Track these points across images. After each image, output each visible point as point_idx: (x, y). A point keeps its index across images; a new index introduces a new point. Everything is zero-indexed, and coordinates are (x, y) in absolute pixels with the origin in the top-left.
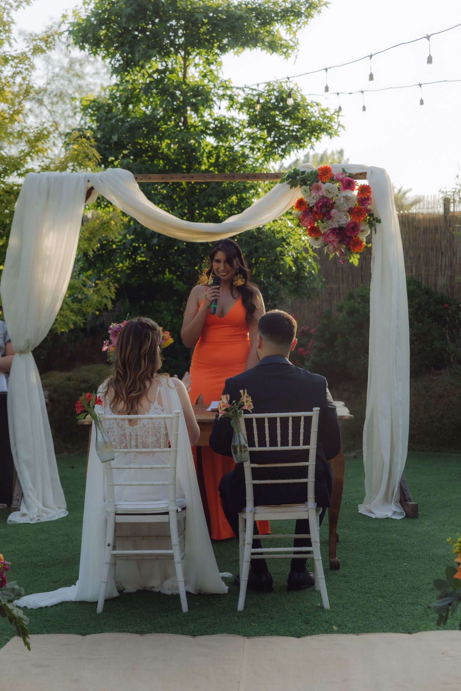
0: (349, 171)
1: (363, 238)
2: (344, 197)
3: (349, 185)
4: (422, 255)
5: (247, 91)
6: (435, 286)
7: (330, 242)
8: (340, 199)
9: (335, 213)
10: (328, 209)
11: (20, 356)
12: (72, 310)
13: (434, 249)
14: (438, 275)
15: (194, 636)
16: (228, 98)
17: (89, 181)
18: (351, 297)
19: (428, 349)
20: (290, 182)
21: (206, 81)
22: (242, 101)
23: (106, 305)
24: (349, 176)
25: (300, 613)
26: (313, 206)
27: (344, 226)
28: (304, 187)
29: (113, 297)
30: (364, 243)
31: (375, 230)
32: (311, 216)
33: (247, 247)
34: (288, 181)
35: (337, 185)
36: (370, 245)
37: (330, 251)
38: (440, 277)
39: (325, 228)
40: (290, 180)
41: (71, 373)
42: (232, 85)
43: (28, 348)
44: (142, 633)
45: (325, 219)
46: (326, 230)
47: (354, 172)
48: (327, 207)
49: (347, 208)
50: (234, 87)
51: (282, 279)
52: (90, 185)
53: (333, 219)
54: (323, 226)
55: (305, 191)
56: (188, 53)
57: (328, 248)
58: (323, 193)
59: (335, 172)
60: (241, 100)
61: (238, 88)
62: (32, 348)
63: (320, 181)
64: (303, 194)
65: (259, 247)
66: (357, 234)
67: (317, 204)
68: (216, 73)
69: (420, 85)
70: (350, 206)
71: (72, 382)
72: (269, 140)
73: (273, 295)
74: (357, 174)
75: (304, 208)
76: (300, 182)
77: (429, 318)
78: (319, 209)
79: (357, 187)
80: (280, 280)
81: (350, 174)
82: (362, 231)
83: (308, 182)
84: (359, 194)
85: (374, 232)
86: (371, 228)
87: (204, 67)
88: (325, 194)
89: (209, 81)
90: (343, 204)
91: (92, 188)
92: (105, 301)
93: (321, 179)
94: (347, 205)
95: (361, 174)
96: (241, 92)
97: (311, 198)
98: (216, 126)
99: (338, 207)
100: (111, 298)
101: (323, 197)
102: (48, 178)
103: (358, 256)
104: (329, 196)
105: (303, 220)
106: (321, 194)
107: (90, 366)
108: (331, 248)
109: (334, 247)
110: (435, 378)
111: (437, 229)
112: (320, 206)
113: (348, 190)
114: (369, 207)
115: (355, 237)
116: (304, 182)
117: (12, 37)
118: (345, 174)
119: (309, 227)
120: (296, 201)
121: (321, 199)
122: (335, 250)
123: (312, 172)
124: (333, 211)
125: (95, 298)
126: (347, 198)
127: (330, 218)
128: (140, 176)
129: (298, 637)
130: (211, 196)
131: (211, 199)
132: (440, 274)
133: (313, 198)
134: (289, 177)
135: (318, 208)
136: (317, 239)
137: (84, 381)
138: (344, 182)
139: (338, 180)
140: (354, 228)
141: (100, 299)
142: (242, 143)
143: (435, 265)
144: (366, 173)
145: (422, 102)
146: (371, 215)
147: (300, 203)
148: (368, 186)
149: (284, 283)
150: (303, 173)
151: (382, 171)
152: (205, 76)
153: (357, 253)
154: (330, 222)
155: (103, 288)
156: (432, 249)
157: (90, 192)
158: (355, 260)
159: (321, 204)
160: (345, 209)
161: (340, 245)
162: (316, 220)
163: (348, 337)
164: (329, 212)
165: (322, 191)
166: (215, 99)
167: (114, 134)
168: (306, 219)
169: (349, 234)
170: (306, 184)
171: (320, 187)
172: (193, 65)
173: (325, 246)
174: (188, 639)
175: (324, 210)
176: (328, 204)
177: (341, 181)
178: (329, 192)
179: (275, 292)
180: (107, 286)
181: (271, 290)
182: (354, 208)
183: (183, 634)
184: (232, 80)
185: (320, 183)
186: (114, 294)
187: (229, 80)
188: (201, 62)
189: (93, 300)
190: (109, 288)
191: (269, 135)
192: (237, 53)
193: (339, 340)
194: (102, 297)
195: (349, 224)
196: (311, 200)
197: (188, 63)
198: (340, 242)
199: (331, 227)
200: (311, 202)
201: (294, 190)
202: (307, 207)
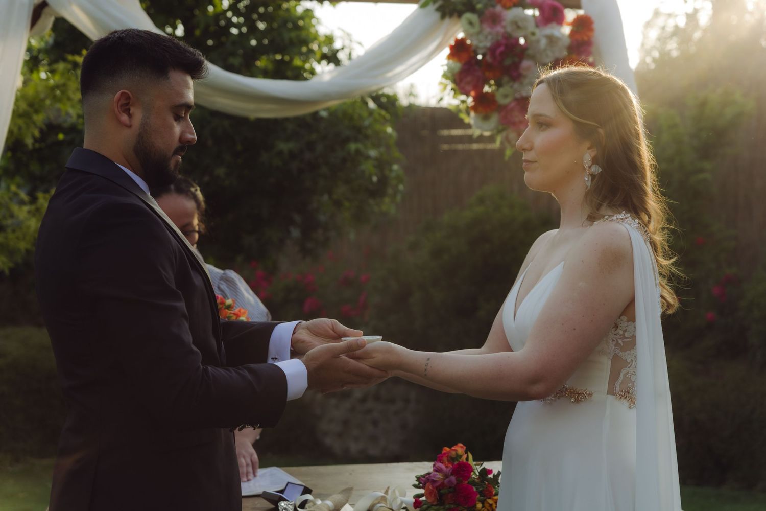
2: (546, 37)
3: (553, 15)
7: (514, 124)
8: (538, 41)
9: (528, 68)
10: (516, 59)
20: (439, 7)
26: (485, 54)
28: (468, 16)
32: (479, 73)
34: (437, 5)
35: (533, 13)
39: (506, 96)
40: (441, 2)
45: (506, 78)
46: (506, 101)
48: (514, 55)
49: (551, 59)
53: (522, 79)
54: (504, 95)
55: (470, 24)
58: (504, 27)
63: (500, 6)
64: (465, 31)
70: (558, 55)
75: (464, 56)
76: (460, 7)
79: (567, 22)
83: (479, 6)
84: (573, 33)
88: (509, 29)
90: (546, 50)
91: (44, 4)
93: (501, 1)
94: (552, 53)
99: (533, 57)
101: (505, 37)
104: (515, 34)
105: (461, 81)
106: (502, 31)
108: (513, 136)
112: (502, 53)
113: (554, 25)
114: (591, 58)
116: (467, 7)
119: (473, 94)
120: (453, 43)
121: (502, 40)
124: (526, 64)
126: (552, 40)
127: (517, 77)
133: (486, 37)
136: (486, 118)
138: (547, 9)
139: (532, 5)
147: (460, 48)
148: (587, 18)
154: (516, 86)
157: (39, 10)
159: (502, 48)
160: (548, 61)
162: (486, 81)
164: (516, 66)
165: (504, 23)
168: (469, 79)
170: (472, 9)
171: (499, 16)
173: (500, 132)
175: (508, 62)
176: (515, 50)
177: (540, 7)
178: (518, 27)
185: (499, 8)
196: (482, 40)
199: (517, 95)
200: (481, 45)
201: (447, 21)
202: (473, 55)
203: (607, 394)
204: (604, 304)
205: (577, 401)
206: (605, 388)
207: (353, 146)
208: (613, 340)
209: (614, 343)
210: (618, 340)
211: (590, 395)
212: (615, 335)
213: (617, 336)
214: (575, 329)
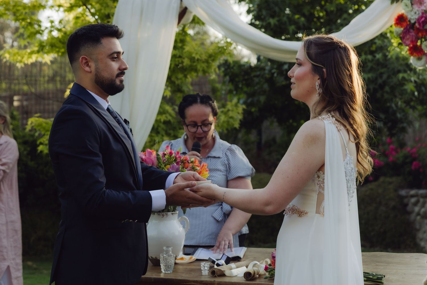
17: (181, 1)
26: (415, 23)
28: (405, 1)
32: (413, 34)
52: (183, 6)
54: (426, 45)
55: (407, 6)
58: (426, 7)
64: (404, 9)
67: (418, 20)
75: (405, 24)
78: (422, 25)
91: (186, 8)
97: (413, 13)
101: (426, 12)
105: (404, 38)
106: (424, 8)
112: (423, 22)
119: (411, 46)
120: (396, 17)
121: (424, 14)
135: (419, 24)
136: (419, 59)
147: (400, 20)
159: (423, 19)
162: (418, 38)
165: (425, 4)
168: (408, 37)
171: (423, 1)
175: (426, 27)
196: (413, 15)
200: (412, 18)
201: (395, 4)
202: (408, 23)
203: (316, 213)
204: (305, 164)
205: (300, 216)
206: (315, 210)
207: (401, 75)
208: (318, 184)
209: (319, 185)
210: (321, 184)
211: (306, 213)
212: (318, 181)
213: (320, 182)
214: (288, 177)
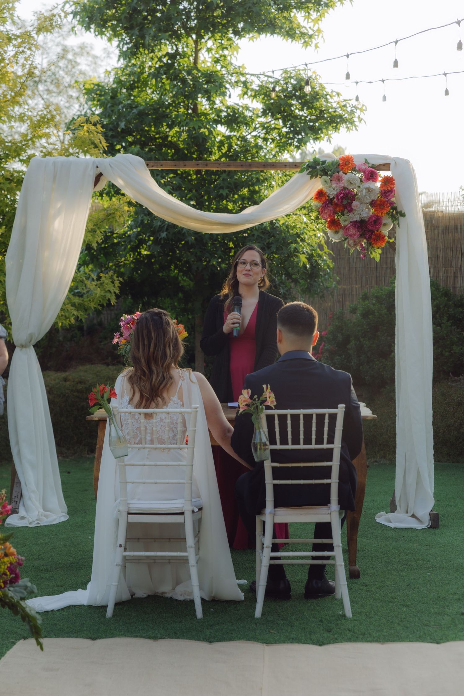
0: (371, 162)
1: (385, 231)
2: (366, 188)
3: (371, 176)
4: (441, 255)
5: (263, 78)
6: (454, 288)
7: (351, 236)
8: (362, 191)
9: (357, 205)
10: (349, 201)
11: (21, 350)
12: (73, 305)
13: (454, 249)
14: (457, 277)
15: (211, 642)
16: (242, 85)
17: (97, 167)
18: (365, 297)
19: (447, 354)
20: (310, 172)
21: (219, 67)
22: (257, 88)
23: (109, 300)
24: (372, 167)
25: (321, 621)
26: (334, 198)
27: (366, 219)
28: (324, 177)
29: (117, 292)
30: (387, 238)
31: (399, 224)
32: (331, 208)
33: (259, 243)
34: (308, 171)
35: (359, 175)
36: (392, 240)
37: (350, 245)
38: (459, 278)
39: (345, 221)
40: (310, 170)
41: (67, 374)
42: (247, 71)
43: (30, 342)
44: (155, 638)
45: (346, 211)
46: (346, 223)
47: (377, 162)
48: (349, 199)
49: (369, 200)
50: (248, 74)
51: (294, 277)
52: (98, 172)
53: (354, 211)
54: (344, 220)
55: (326, 182)
56: (200, 37)
57: (348, 242)
58: (344, 183)
59: (357, 162)
60: (255, 87)
61: (252, 75)
62: (34, 342)
63: (341, 172)
64: (323, 185)
65: (272, 243)
66: (379, 228)
67: (337, 195)
68: (229, 58)
69: (445, 74)
70: (373, 198)
71: (68, 383)
72: (285, 130)
73: (285, 294)
74: (380, 165)
75: (323, 199)
76: (320, 173)
77: (448, 321)
78: (340, 201)
79: (380, 179)
80: (291, 278)
81: (373, 164)
82: (385, 225)
83: (329, 173)
84: (382, 186)
85: (397, 226)
86: (393, 221)
87: (217, 52)
88: (346, 185)
89: (222, 67)
90: (365, 196)
91: (100, 175)
92: (108, 295)
93: (342, 169)
94: (370, 197)
95: (384, 165)
96: (254, 79)
97: (331, 189)
98: (229, 115)
99: (359, 199)
100: (115, 293)
101: (345, 188)
102: (55, 163)
103: (380, 251)
104: (351, 187)
105: (322, 212)
106: (342, 185)
107: (88, 367)
108: (351, 242)
109: (355, 242)
110: (454, 384)
111: (457, 229)
112: (341, 198)
113: (371, 181)
114: (393, 200)
115: (377, 231)
116: (324, 172)
117: (15, 15)
118: (367, 165)
119: (329, 220)
120: (316, 192)
121: (342, 190)
122: (356, 244)
123: (332, 163)
124: (355, 203)
125: (98, 291)
126: (369, 190)
127: (351, 210)
128: (151, 163)
129: (320, 645)
130: (222, 188)
131: (221, 191)
132: (459, 275)
133: (334, 189)
134: (309, 167)
135: (338, 200)
136: (336, 232)
137: (81, 382)
138: (367, 173)
139: (359, 171)
140: (376, 221)
141: (103, 293)
142: (254, 133)
143: (454, 265)
144: (389, 164)
145: (447, 93)
146: (395, 208)
147: (320, 194)
148: (392, 177)
149: (296, 281)
150: (324, 162)
151: (407, 162)
152: (217, 61)
153: (378, 248)
154: (351, 215)
155: (106, 281)
156: (451, 249)
157: (98, 178)
158: (376, 254)
159: (342, 195)
160: (367, 201)
161: (361, 239)
162: (335, 213)
163: (362, 339)
164: (350, 204)
165: (343, 181)
166: (228, 86)
167: (121, 121)
168: (326, 211)
169: (370, 228)
170: (326, 174)
171: (341, 178)
172: (205, 49)
173: (346, 240)
174: (204, 645)
175: (345, 202)
176: (349, 196)
177: (364, 172)
178: (351, 183)
179: (287, 291)
180: (110, 280)
181: (283, 288)
182: (377, 200)
183: (199, 640)
184: (245, 66)
185: (341, 173)
186: (118, 289)
187: (243, 67)
188: (214, 47)
189: (96, 294)
190: (113, 282)
191: (285, 125)
192: (251, 39)
193: (353, 343)
194: (106, 292)
195: (370, 218)
196: (332, 191)
197: (199, 47)
198: (361, 236)
199: (352, 220)
200: (331, 193)
201: (314, 179)
202: (327, 198)
